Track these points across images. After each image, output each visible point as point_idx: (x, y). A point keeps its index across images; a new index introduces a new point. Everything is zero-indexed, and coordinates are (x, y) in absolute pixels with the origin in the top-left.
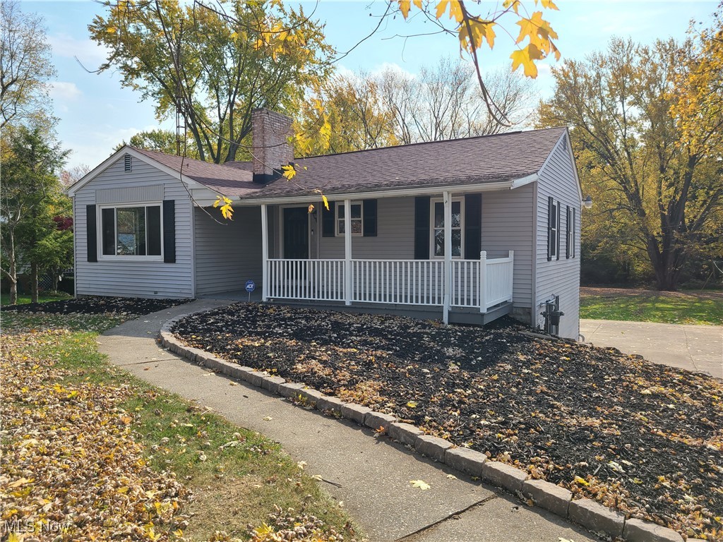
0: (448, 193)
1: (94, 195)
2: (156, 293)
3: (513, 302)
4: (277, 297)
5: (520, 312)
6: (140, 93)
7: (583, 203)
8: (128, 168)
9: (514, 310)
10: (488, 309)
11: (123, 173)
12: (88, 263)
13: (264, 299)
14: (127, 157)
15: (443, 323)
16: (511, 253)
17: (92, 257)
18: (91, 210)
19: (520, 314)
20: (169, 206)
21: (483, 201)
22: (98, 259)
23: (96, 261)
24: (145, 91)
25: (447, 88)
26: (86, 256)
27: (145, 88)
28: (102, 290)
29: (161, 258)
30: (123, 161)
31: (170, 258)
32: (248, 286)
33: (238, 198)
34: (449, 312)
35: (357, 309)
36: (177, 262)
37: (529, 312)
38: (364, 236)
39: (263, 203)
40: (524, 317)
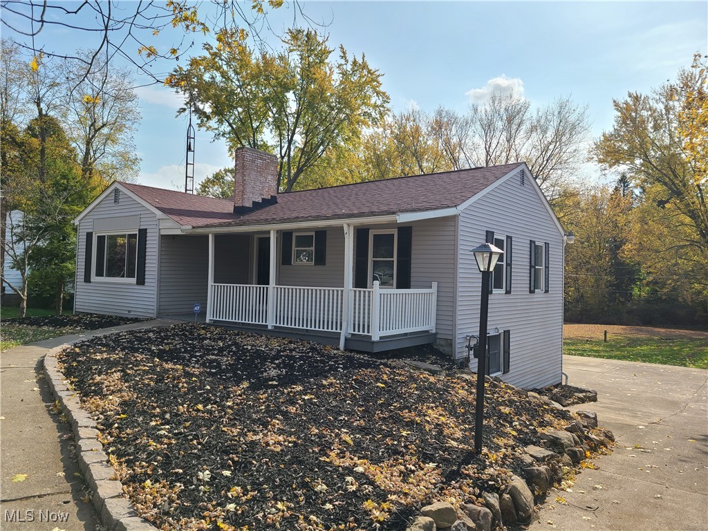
0: (349, 225)
1: (92, 224)
2: (129, 311)
3: (436, 334)
4: (218, 319)
5: (443, 343)
6: (211, 134)
7: (565, 238)
8: (116, 201)
9: (438, 341)
10: (381, 338)
11: (113, 205)
12: (84, 284)
13: (207, 321)
14: (116, 190)
15: (338, 349)
16: (435, 285)
17: (87, 279)
18: (89, 236)
19: (443, 346)
20: (143, 233)
21: (414, 233)
22: (92, 280)
23: (90, 282)
24: (216, 131)
25: (500, 125)
26: (83, 277)
27: (216, 129)
28: (93, 308)
29: (134, 280)
30: (114, 194)
31: (141, 281)
32: (196, 309)
33: (190, 227)
34: (346, 339)
35: (278, 332)
36: (146, 284)
37: (450, 343)
38: (315, 264)
39: (210, 232)
40: (446, 349)
